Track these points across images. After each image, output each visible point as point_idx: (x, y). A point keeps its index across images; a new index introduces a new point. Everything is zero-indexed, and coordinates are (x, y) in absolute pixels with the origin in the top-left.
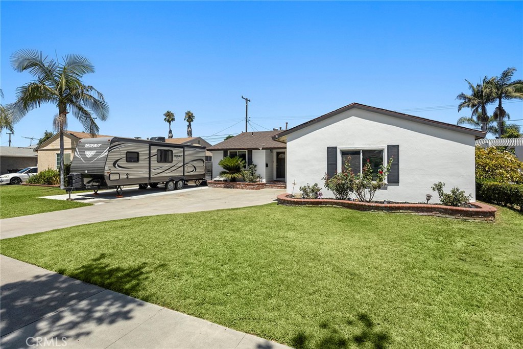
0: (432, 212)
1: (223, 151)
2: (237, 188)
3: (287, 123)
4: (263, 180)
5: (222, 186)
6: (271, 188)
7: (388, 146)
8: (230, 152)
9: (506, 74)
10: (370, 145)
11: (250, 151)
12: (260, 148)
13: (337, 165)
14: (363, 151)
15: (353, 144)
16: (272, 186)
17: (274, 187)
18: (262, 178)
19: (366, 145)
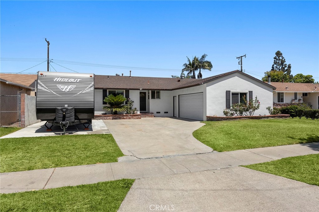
0: (275, 117)
1: (102, 90)
3: (130, 71)
4: (138, 112)
5: (111, 118)
6: (145, 117)
7: (249, 91)
8: (109, 91)
9: (203, 57)
10: (243, 90)
11: (127, 91)
12: (141, 89)
13: (230, 100)
14: (240, 93)
15: (236, 90)
16: (145, 116)
17: (147, 117)
18: (137, 111)
19: (241, 90)
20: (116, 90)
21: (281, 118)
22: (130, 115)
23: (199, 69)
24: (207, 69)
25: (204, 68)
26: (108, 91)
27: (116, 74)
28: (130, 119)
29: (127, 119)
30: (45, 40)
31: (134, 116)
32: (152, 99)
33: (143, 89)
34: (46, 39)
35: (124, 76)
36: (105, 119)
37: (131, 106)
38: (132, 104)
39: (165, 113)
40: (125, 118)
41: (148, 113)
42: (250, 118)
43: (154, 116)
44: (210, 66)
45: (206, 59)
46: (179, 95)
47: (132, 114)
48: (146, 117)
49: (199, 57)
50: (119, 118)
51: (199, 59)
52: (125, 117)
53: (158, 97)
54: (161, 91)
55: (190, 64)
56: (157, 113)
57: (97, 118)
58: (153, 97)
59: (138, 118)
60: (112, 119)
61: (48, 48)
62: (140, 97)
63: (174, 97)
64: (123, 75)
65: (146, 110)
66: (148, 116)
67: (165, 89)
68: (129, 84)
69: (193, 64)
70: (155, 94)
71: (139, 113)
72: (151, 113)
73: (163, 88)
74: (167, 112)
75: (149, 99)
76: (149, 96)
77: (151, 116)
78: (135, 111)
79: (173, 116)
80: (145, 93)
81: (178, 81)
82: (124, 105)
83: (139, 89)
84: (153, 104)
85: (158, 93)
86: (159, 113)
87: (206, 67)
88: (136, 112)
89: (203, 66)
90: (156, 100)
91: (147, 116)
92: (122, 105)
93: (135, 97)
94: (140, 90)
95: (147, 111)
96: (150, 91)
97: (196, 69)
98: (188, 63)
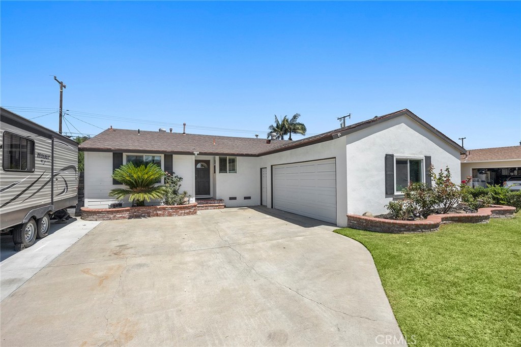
1: (111, 154)
2: (157, 215)
3: (184, 125)
4: (191, 199)
5: (126, 214)
6: (206, 209)
7: (425, 157)
8: (128, 156)
9: (295, 117)
10: (414, 154)
11: (169, 156)
12: (196, 153)
13: (393, 175)
14: (410, 160)
15: (404, 153)
16: (206, 206)
17: (210, 208)
18: (190, 196)
19: (412, 154)
20: (144, 155)
21: (503, 214)
22: (172, 208)
23: (289, 134)
24: (299, 133)
25: (295, 132)
26: (125, 155)
27: (160, 130)
28: (170, 215)
29: (163, 215)
30: (53, 78)
31: (181, 208)
32: (220, 172)
33: (201, 154)
34: (55, 77)
35: (173, 132)
36: (110, 219)
37: (177, 187)
38: (179, 183)
39: (245, 198)
40: (160, 214)
41: (214, 199)
42: (455, 221)
43: (223, 207)
44: (304, 129)
45: (299, 121)
46: (272, 166)
47: (176, 206)
48: (208, 209)
49: (290, 118)
50: (148, 213)
51: (289, 121)
52: (160, 212)
53: (233, 170)
54: (237, 157)
55: (278, 127)
56: (231, 199)
57: (91, 218)
58: (223, 169)
59: (188, 214)
60: (129, 218)
61: (61, 92)
62: (197, 170)
63: (261, 169)
64: (171, 131)
65: (209, 194)
66: (213, 206)
67: (245, 153)
68: (175, 144)
69: (283, 125)
70: (227, 163)
71: (193, 201)
72: (218, 200)
73: (241, 153)
74: (249, 198)
75: (215, 172)
76: (215, 166)
77: (219, 207)
78: (183, 198)
79: (260, 204)
80: (208, 162)
81: (267, 143)
82: (161, 186)
83: (192, 154)
84: (223, 184)
85: (233, 161)
86: (235, 198)
87: (299, 131)
88: (186, 199)
89: (294, 129)
90: (228, 174)
91: (211, 206)
92: (156, 185)
93: (185, 169)
94: (194, 154)
95: (211, 195)
96: (217, 158)
97: (285, 133)
98: (275, 125)
